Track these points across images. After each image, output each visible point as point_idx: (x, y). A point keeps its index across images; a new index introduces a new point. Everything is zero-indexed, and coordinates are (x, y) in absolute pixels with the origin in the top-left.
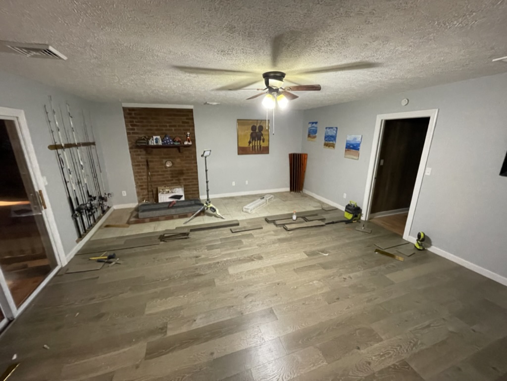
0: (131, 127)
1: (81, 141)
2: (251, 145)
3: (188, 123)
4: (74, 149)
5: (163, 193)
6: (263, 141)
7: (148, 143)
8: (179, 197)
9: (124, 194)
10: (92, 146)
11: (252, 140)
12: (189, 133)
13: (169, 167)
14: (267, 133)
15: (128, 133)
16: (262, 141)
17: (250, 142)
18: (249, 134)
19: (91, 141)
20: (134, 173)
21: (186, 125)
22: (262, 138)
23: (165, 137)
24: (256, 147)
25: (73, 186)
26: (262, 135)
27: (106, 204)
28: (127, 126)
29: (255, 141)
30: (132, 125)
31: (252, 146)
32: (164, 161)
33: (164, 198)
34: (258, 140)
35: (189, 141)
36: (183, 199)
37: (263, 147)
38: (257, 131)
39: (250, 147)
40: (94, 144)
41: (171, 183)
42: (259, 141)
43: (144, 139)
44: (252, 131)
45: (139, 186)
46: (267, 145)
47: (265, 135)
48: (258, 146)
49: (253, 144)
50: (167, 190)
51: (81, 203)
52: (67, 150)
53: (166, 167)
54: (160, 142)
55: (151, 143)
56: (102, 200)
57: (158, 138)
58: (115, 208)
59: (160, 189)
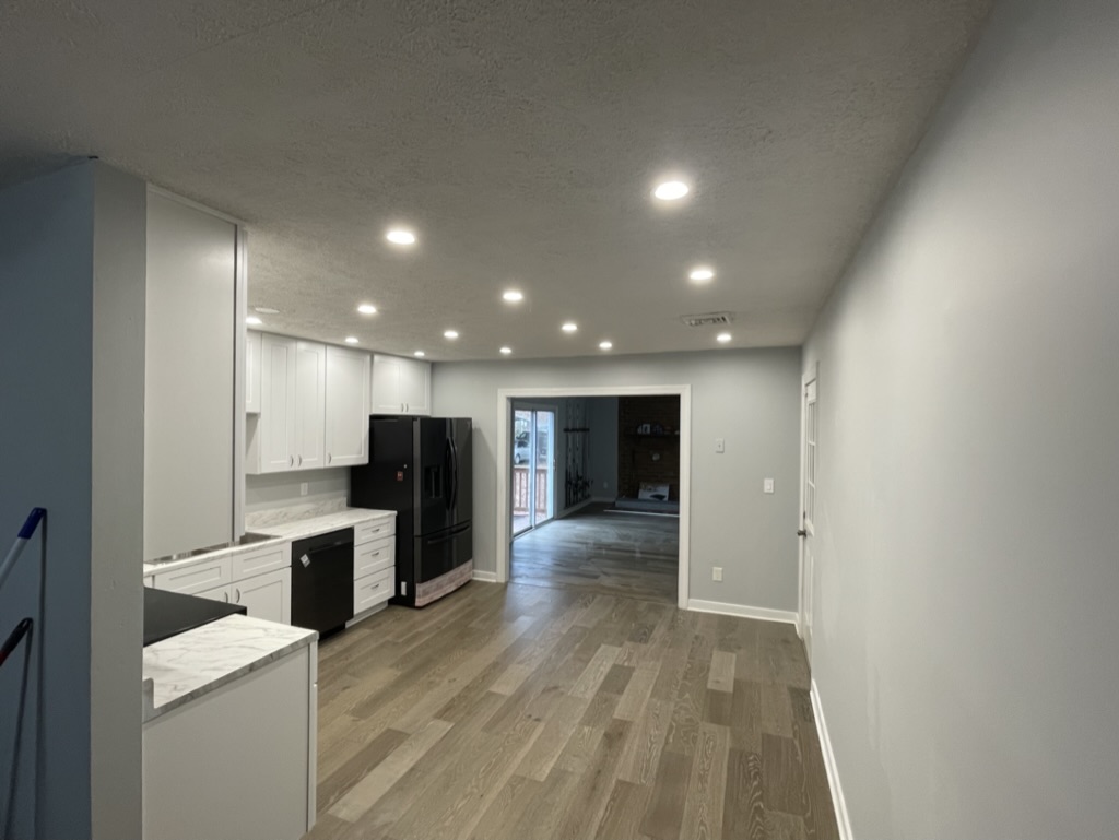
0: (623, 415)
1: (581, 427)
4: (577, 433)
5: (644, 491)
7: (637, 431)
8: (660, 497)
9: (605, 485)
13: (658, 461)
19: (587, 427)
20: (619, 463)
23: (656, 425)
25: (570, 463)
27: (588, 491)
28: (619, 414)
32: (652, 452)
33: (644, 494)
36: (666, 499)
40: (588, 430)
41: (656, 480)
43: (633, 428)
50: (649, 489)
51: (573, 477)
52: (572, 433)
53: (652, 460)
54: (649, 431)
55: (640, 431)
56: (586, 484)
57: (649, 426)
58: (594, 499)
59: (642, 486)
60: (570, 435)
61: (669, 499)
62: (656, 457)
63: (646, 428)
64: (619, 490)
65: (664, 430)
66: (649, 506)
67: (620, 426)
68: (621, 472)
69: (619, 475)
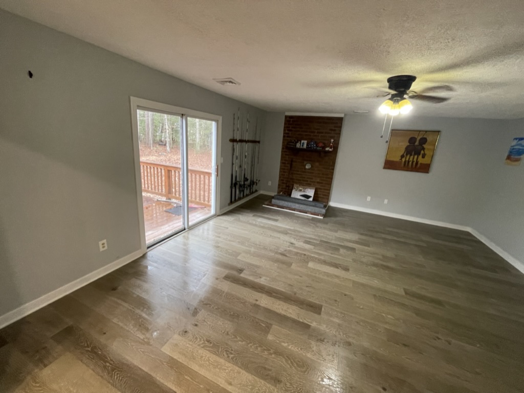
0: (287, 132)
1: (251, 139)
2: (403, 160)
3: (335, 130)
4: (244, 143)
5: (296, 190)
6: (423, 157)
7: (296, 146)
8: (308, 197)
10: (258, 144)
11: (407, 155)
12: (332, 140)
13: (309, 169)
14: (431, 147)
15: (284, 137)
16: (420, 157)
17: (402, 156)
18: (405, 147)
19: (257, 139)
21: (333, 132)
22: (422, 152)
23: (311, 142)
24: (410, 163)
25: (236, 168)
26: (423, 149)
28: (284, 130)
29: (411, 155)
30: (288, 130)
31: (405, 161)
32: (305, 162)
33: (296, 194)
34: (415, 154)
35: (331, 148)
36: (311, 199)
37: (421, 164)
38: (417, 143)
39: (401, 162)
40: (259, 142)
41: (306, 184)
42: (416, 157)
43: (293, 142)
44: (409, 144)
45: (281, 180)
46: (429, 162)
47: (428, 149)
48: (413, 162)
49: (407, 159)
50: (300, 188)
51: (238, 180)
52: (239, 144)
53: (305, 169)
55: (298, 145)
56: (253, 183)
57: (306, 142)
58: (262, 192)
59: (295, 186)
60: (238, 146)
61: (314, 200)
62: (308, 166)
63: (303, 143)
64: (279, 188)
65: (317, 146)
66: (297, 206)
67: (284, 140)
68: (281, 176)
69: (280, 177)
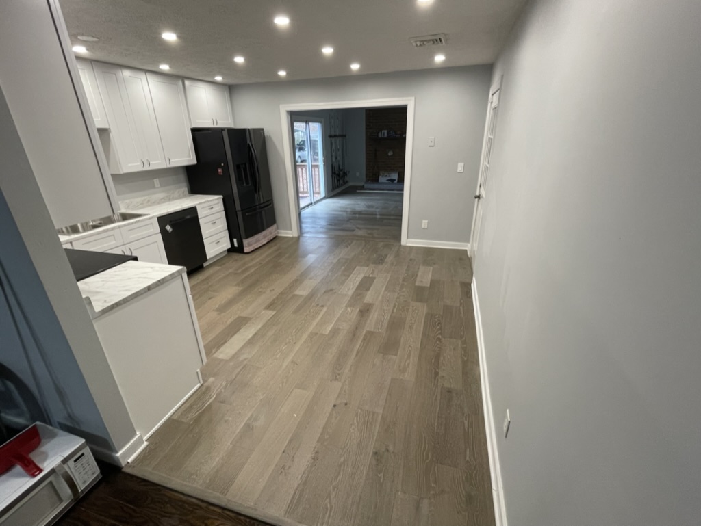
0: (368, 124)
1: (340, 134)
4: (337, 138)
5: (382, 177)
7: (378, 136)
8: (393, 181)
9: (358, 174)
13: (391, 156)
15: (366, 128)
19: (344, 134)
20: (367, 158)
23: (390, 131)
25: (334, 159)
27: (346, 179)
28: (366, 123)
32: (387, 150)
33: (382, 179)
36: (396, 181)
40: (345, 136)
43: (375, 133)
45: (367, 170)
50: (386, 174)
51: (335, 169)
53: (388, 156)
54: (386, 135)
55: (380, 135)
56: (345, 174)
57: (386, 131)
58: (351, 184)
59: (381, 173)
60: (333, 140)
61: (398, 182)
62: (390, 153)
63: (384, 133)
64: (366, 177)
65: (396, 134)
66: (385, 186)
67: (366, 132)
68: (368, 165)
69: (367, 167)
